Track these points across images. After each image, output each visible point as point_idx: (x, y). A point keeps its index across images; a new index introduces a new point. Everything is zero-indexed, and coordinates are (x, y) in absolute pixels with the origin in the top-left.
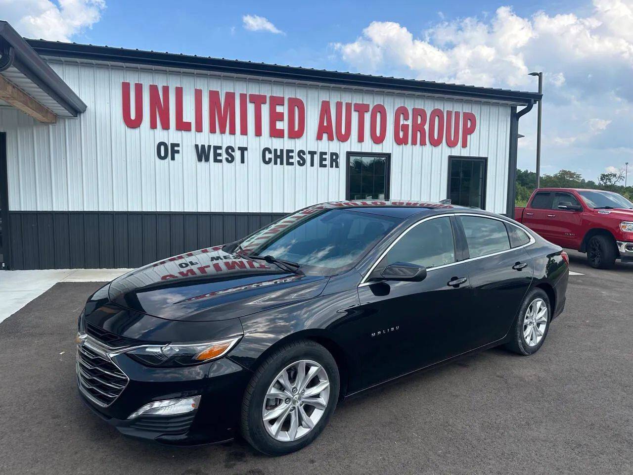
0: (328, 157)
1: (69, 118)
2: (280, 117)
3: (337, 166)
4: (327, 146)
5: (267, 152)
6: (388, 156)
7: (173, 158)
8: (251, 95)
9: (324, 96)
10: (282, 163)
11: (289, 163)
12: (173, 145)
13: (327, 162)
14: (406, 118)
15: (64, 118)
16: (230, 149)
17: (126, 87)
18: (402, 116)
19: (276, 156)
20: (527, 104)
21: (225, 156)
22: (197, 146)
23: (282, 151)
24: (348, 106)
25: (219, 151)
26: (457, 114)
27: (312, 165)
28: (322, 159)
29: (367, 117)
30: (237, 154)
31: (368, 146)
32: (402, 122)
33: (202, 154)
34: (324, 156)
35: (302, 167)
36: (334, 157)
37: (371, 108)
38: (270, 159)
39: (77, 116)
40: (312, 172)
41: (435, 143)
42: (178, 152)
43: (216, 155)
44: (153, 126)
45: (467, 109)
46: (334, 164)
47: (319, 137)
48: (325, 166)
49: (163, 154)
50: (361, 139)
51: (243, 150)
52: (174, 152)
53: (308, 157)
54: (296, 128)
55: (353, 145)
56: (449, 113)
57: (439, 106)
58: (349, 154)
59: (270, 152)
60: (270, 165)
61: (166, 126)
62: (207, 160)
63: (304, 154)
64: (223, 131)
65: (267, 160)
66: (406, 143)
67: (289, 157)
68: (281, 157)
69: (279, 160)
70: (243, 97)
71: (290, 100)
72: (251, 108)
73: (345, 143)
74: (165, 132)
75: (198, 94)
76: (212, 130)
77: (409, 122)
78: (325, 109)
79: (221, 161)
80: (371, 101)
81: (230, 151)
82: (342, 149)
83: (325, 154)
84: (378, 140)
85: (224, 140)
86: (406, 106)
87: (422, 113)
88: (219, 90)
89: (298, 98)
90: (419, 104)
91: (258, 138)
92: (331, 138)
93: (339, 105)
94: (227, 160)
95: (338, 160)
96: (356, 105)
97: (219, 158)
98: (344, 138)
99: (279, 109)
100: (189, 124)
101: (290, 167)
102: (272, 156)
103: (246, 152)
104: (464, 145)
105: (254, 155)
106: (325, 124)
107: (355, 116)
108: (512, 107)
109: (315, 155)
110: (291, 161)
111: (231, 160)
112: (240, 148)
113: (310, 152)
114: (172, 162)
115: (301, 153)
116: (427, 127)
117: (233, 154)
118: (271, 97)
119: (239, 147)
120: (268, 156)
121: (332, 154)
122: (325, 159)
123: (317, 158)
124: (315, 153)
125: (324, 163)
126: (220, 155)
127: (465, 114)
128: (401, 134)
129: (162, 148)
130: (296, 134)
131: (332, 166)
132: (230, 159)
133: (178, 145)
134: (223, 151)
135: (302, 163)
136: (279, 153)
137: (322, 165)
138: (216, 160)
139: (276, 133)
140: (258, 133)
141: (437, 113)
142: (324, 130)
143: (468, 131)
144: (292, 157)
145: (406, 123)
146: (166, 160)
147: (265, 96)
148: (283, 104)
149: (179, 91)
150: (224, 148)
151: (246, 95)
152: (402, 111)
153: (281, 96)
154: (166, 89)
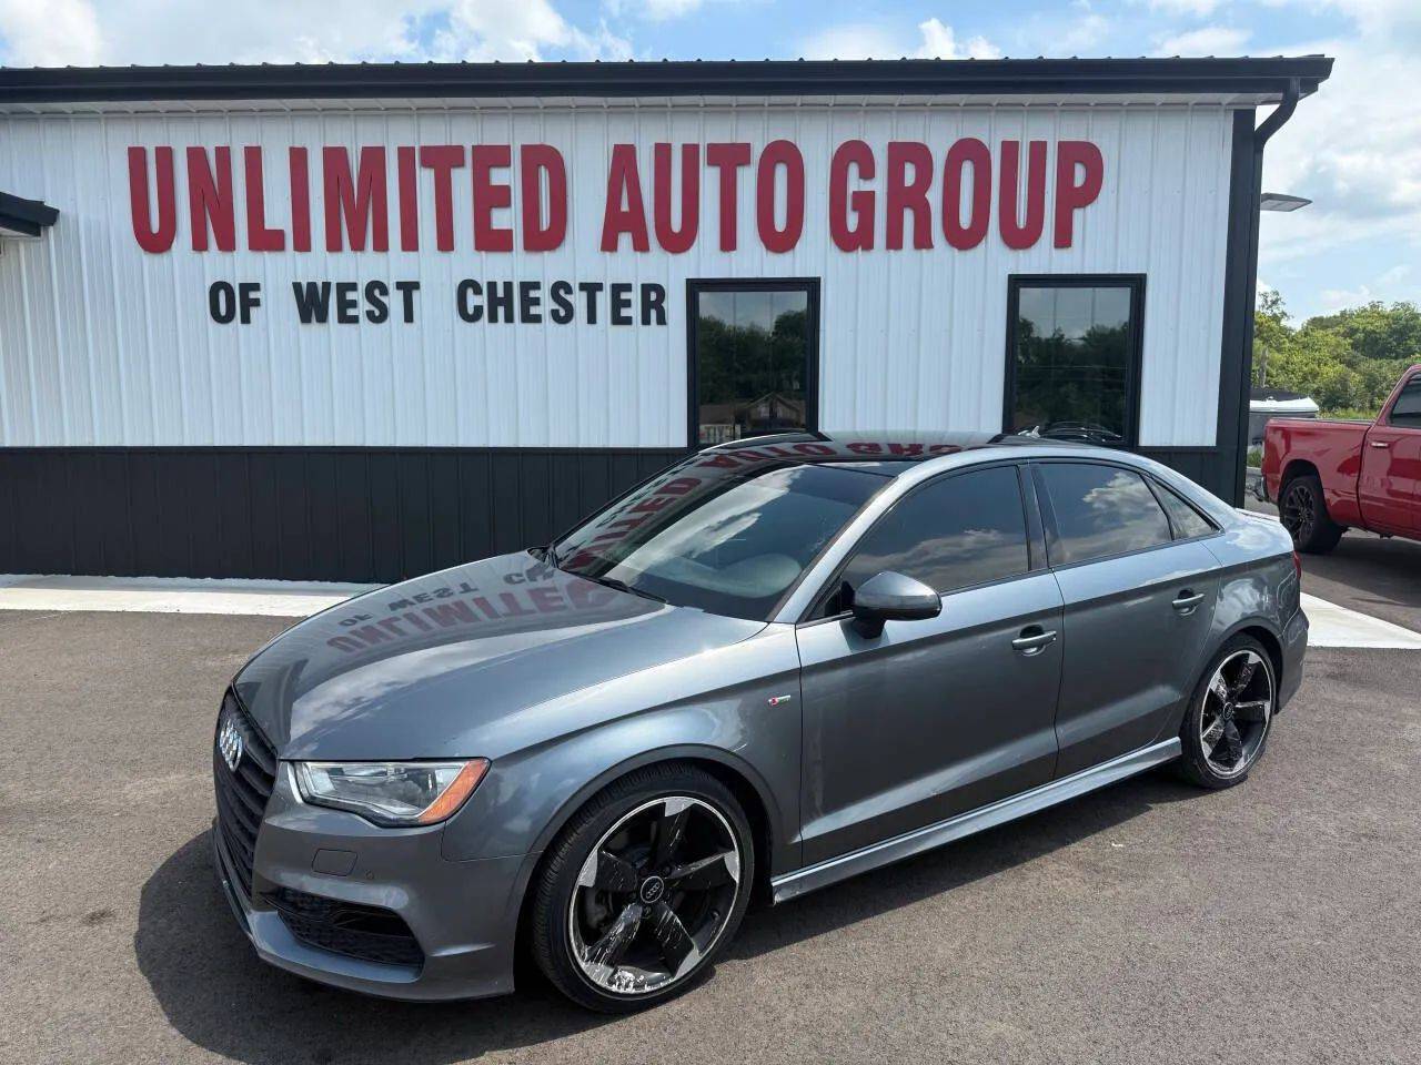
0: (635, 297)
1: (26, 240)
2: (502, 197)
3: (662, 320)
4: (632, 266)
5: (470, 292)
6: (812, 286)
7: (246, 319)
8: (424, 150)
9: (622, 133)
10: (509, 319)
11: (528, 318)
12: (247, 288)
13: (635, 312)
14: (867, 173)
16: (375, 289)
17: (137, 157)
18: (853, 170)
19: (494, 301)
20: (1280, 96)
21: (364, 306)
23: (508, 286)
24: (690, 152)
25: (350, 296)
26: (1038, 150)
27: (592, 319)
28: (618, 304)
29: (747, 179)
30: (395, 301)
31: (753, 260)
32: (855, 184)
33: (311, 303)
34: (624, 296)
35: (563, 326)
36: (653, 296)
37: (757, 153)
38: (478, 309)
39: (39, 235)
40: (591, 339)
41: (964, 240)
42: (256, 303)
43: (344, 305)
44: (200, 244)
45: (1074, 130)
46: (653, 314)
47: (609, 244)
48: (628, 321)
49: (223, 310)
50: (728, 242)
51: (408, 288)
52: (249, 304)
53: (579, 300)
54: (545, 224)
55: (706, 260)
56: (1010, 150)
57: (975, 129)
58: (695, 287)
59: (478, 291)
60: (478, 324)
61: (227, 244)
62: (323, 318)
63: (569, 290)
64: (358, 245)
65: (471, 311)
66: (868, 246)
67: (528, 302)
68: (507, 301)
69: (501, 311)
70: (405, 154)
71: (526, 149)
72: (425, 179)
73: (682, 257)
74: (227, 256)
75: (298, 158)
76: (334, 245)
77: (879, 186)
78: (623, 159)
79: (355, 320)
80: (757, 134)
81: (377, 293)
82: (672, 272)
83: (628, 287)
84: (779, 241)
85: (357, 267)
86: (866, 140)
87: (918, 154)
88: (347, 145)
89: (548, 143)
90: (911, 130)
91: (445, 255)
92: (641, 245)
93: (663, 152)
94: (370, 315)
95: (664, 305)
96: (712, 148)
97: (351, 312)
98: (678, 243)
99: (499, 177)
100: (280, 234)
101: (531, 326)
102: (483, 300)
103: (415, 295)
104: (1063, 239)
105: (436, 302)
106: (625, 207)
107: (709, 179)
108: (1237, 113)
109: (598, 294)
110: (534, 310)
111: (380, 315)
112: (400, 285)
113: (583, 287)
114: (243, 328)
115: (560, 288)
116: (934, 196)
117: (383, 299)
118: (478, 150)
119: (397, 283)
120: (473, 300)
121: (646, 289)
122: (628, 303)
123: (604, 301)
124: (599, 287)
125: (625, 312)
126: (353, 304)
127: (1064, 148)
128: (852, 222)
129: (222, 296)
130: (545, 239)
131: (646, 321)
132: (377, 313)
133: (256, 287)
134: (358, 296)
135: (564, 316)
136: (500, 293)
137: (618, 320)
138: (344, 318)
139: (492, 240)
140: (446, 242)
141: (968, 150)
142: (621, 224)
143: (1076, 198)
144: (536, 302)
145: (866, 186)
146: (231, 325)
147: (460, 149)
148: (507, 164)
149: (254, 156)
150: (362, 288)
151: (413, 148)
152: (853, 154)
153: (503, 143)
154: (224, 154)
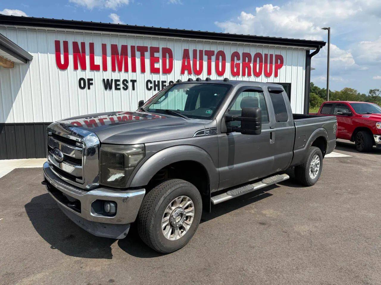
1: (22, 64)
2: (157, 60)
4: (188, 78)
5: (149, 83)
7: (89, 88)
8: (138, 47)
9: (186, 46)
10: (159, 89)
12: (89, 80)
14: (238, 59)
15: (19, 64)
16: (125, 81)
17: (57, 43)
18: (235, 58)
19: (155, 86)
20: (316, 48)
21: (122, 86)
22: (104, 80)
23: (159, 82)
24: (201, 52)
25: (118, 83)
26: (271, 56)
29: (213, 58)
30: (130, 85)
31: (214, 77)
32: (236, 62)
33: (107, 85)
37: (216, 53)
38: (151, 87)
39: (27, 63)
41: (257, 75)
42: (92, 84)
43: (116, 85)
44: (76, 68)
45: (278, 52)
47: (183, 73)
49: (82, 86)
50: (209, 73)
51: (133, 82)
52: (90, 84)
54: (168, 67)
55: (204, 77)
56: (266, 55)
57: (260, 51)
59: (151, 83)
60: (151, 91)
61: (84, 68)
62: (111, 88)
64: (120, 70)
65: (149, 87)
66: (239, 75)
67: (163, 86)
68: (158, 86)
69: (157, 88)
70: (133, 48)
71: (163, 49)
72: (138, 54)
73: (199, 76)
74: (84, 72)
75: (104, 47)
76: (114, 70)
77: (240, 62)
78: (186, 54)
79: (119, 89)
80: (216, 49)
85: (121, 76)
86: (238, 51)
87: (248, 55)
88: (117, 44)
89: (168, 47)
90: (247, 50)
91: (143, 74)
92: (190, 73)
93: (195, 51)
94: (123, 88)
96: (206, 51)
97: (118, 87)
98: (198, 73)
100: (99, 66)
102: (152, 85)
103: (135, 84)
104: (276, 75)
105: (141, 85)
106: (186, 64)
107: (205, 58)
108: (306, 51)
111: (126, 88)
112: (131, 81)
114: (88, 90)
115: (171, 82)
116: (252, 65)
117: (127, 84)
118: (151, 48)
120: (150, 85)
126: (119, 85)
127: (276, 56)
128: (235, 70)
129: (82, 82)
130: (167, 71)
133: (92, 80)
134: (121, 83)
136: (157, 83)
138: (116, 89)
139: (154, 71)
140: (143, 70)
141: (258, 55)
142: (185, 68)
143: (278, 67)
144: (165, 86)
145: (238, 62)
146: (85, 89)
147: (147, 47)
148: (158, 52)
149: (92, 45)
150: (121, 81)
151: (135, 46)
152: (235, 55)
153: (158, 46)
154: (83, 44)
